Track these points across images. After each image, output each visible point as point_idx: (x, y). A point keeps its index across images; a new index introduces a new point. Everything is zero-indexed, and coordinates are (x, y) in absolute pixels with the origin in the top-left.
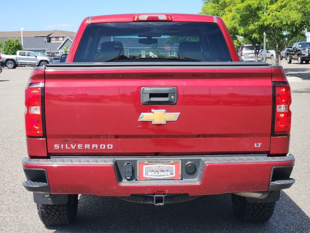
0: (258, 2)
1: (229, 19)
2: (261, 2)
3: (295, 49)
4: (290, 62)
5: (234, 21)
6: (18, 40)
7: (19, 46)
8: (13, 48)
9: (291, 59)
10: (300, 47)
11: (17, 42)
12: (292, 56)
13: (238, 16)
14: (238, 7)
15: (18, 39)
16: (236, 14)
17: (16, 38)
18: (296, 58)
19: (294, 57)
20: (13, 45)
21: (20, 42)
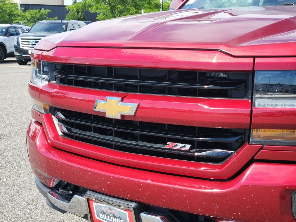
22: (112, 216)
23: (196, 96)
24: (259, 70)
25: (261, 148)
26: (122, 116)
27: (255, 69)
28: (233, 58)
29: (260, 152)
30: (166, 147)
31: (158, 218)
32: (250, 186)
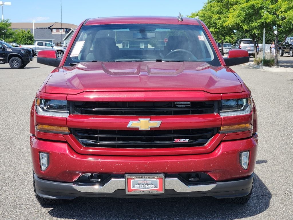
0: (261, 2)
1: (235, 16)
2: (264, 2)
3: (287, 44)
4: (282, 55)
5: (240, 18)
6: (30, 32)
7: (31, 37)
8: (26, 39)
9: (283, 52)
10: (292, 42)
11: (29, 33)
12: (284, 49)
13: (243, 14)
14: (243, 7)
15: (30, 30)
16: (241, 12)
17: (28, 29)
18: (288, 51)
19: (285, 51)
20: (26, 36)
21: (32, 34)
22: (146, 185)
26: (151, 128)
27: (222, 99)
28: (212, 94)
29: (225, 137)
30: (174, 142)
31: (176, 179)
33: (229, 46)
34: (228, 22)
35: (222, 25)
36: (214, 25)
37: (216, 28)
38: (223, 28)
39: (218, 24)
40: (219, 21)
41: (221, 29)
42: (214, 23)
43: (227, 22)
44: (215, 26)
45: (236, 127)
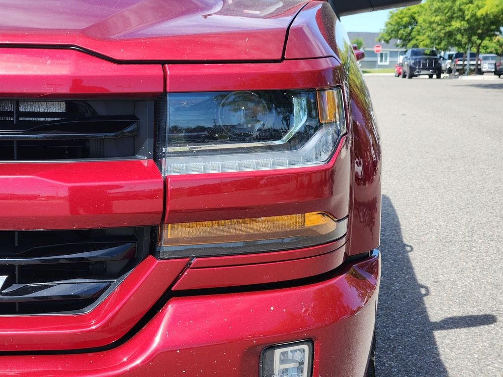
23: (13, 159)
24: (177, 91)
25: (187, 266)
27: (168, 90)
28: (115, 66)
29: (186, 273)
32: (178, 351)
33: (493, 58)
34: (486, 8)
35: (475, 15)
36: (460, 13)
37: (463, 19)
38: (477, 20)
39: (466, 12)
40: (469, 7)
41: (472, 22)
42: (460, 10)
43: (484, 8)
44: (462, 16)
45: (262, 225)
